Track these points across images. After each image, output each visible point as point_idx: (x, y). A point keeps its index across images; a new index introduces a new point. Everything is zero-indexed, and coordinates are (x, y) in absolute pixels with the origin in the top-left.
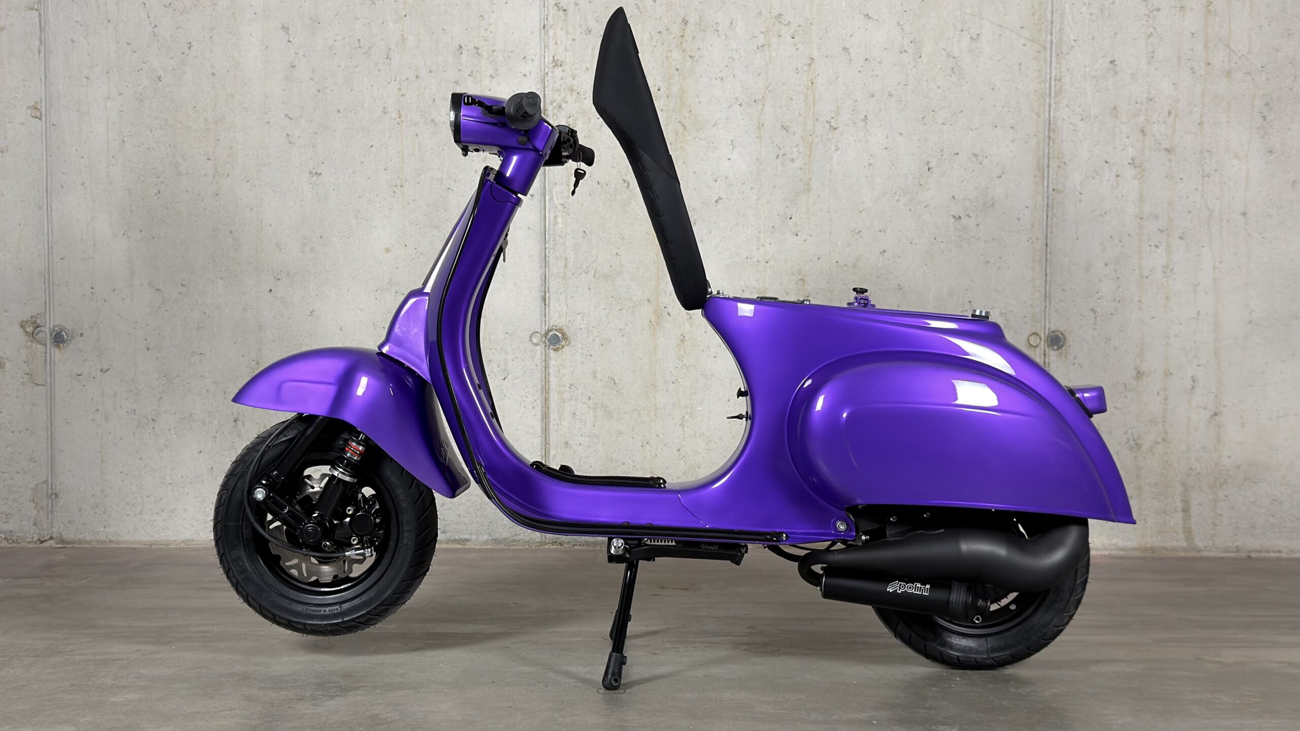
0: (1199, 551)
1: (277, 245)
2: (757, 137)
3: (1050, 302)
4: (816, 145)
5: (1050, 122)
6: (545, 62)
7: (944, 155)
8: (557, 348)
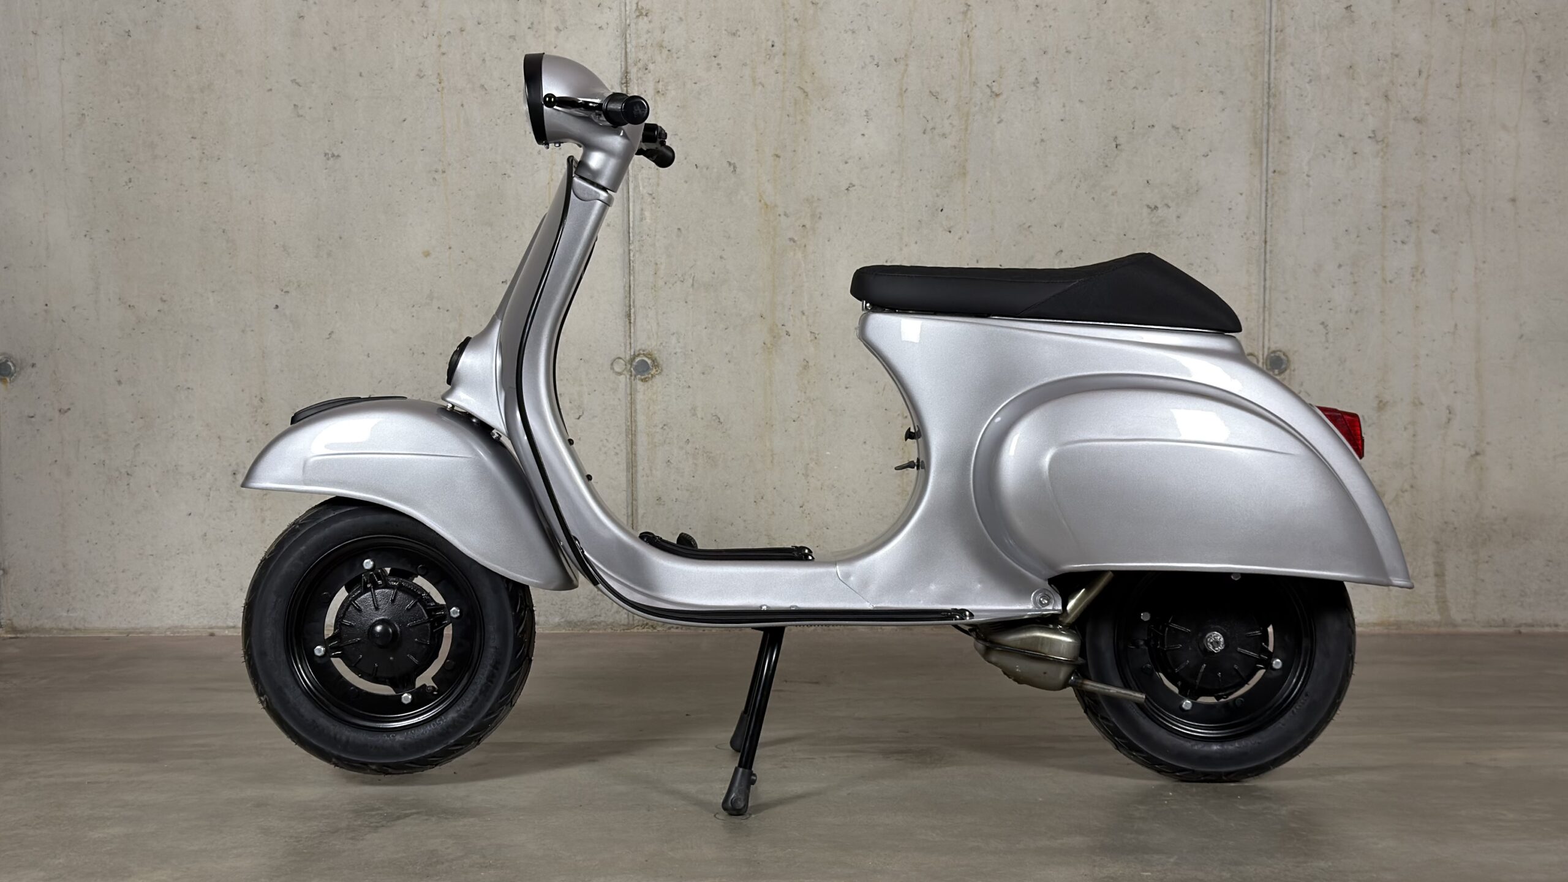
0: (1455, 626)
1: (285, 248)
2: (899, 106)
3: (1270, 315)
4: (974, 116)
5: (1269, 84)
6: (626, 11)
7: (1136, 128)
8: (646, 378)
